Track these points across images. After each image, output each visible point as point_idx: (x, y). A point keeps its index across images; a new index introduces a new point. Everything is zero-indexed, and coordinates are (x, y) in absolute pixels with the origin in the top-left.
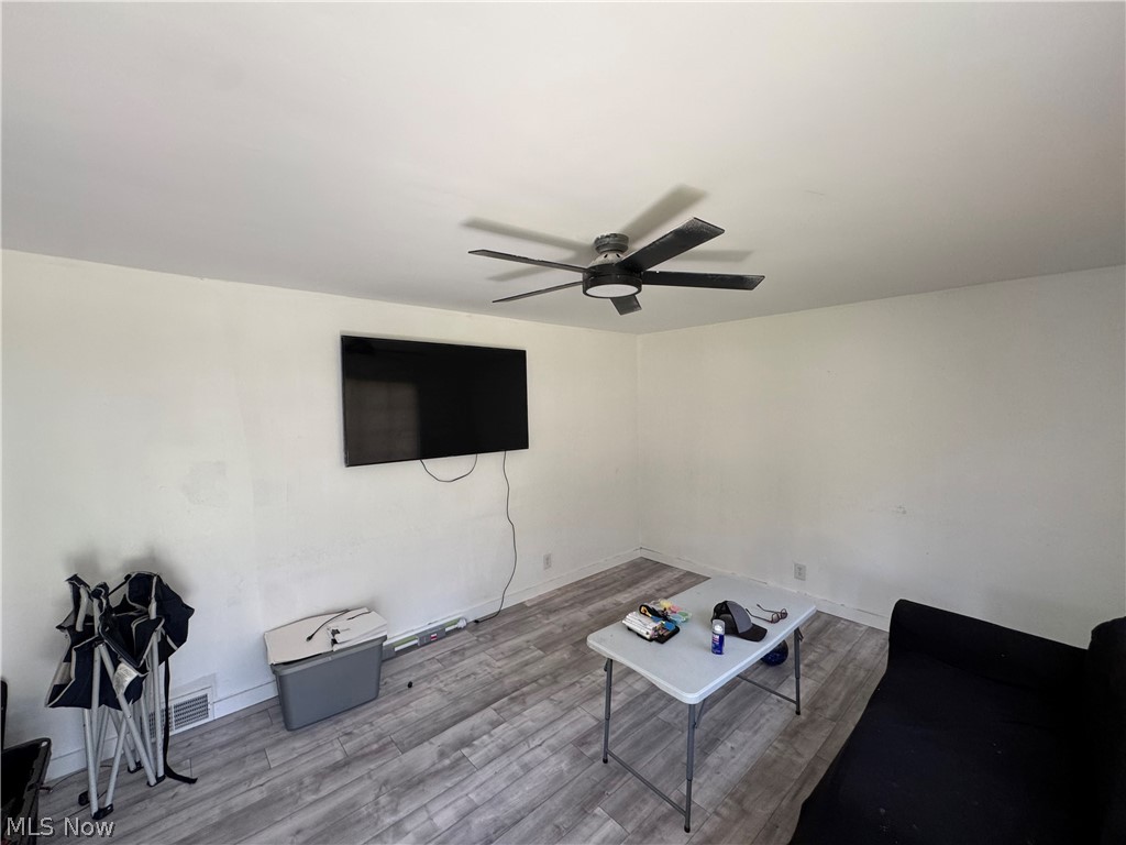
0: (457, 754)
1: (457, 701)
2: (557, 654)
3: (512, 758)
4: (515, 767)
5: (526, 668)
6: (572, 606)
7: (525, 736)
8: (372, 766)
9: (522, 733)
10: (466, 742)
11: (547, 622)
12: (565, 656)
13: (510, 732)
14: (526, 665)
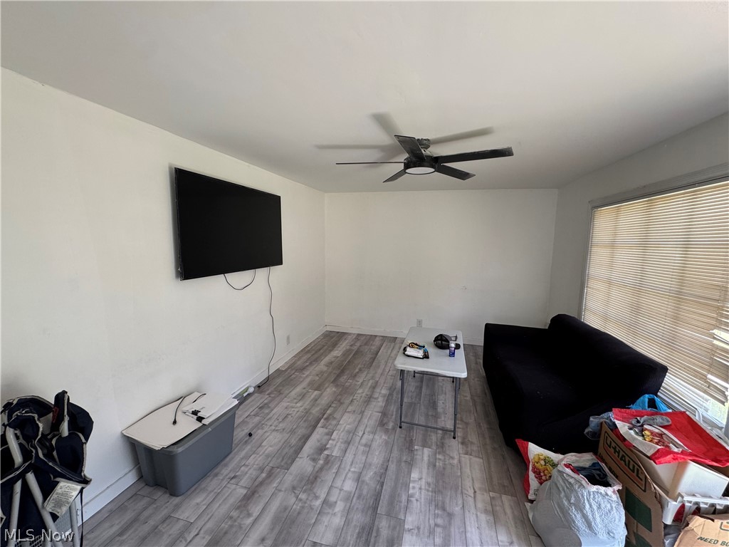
0: (323, 456)
1: (293, 432)
2: (328, 390)
3: (356, 444)
4: (362, 448)
5: (318, 402)
6: (311, 364)
7: (353, 432)
8: (275, 485)
9: (349, 432)
10: (322, 449)
11: (304, 376)
12: (334, 389)
13: (342, 434)
14: (316, 400)
